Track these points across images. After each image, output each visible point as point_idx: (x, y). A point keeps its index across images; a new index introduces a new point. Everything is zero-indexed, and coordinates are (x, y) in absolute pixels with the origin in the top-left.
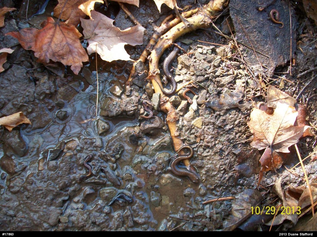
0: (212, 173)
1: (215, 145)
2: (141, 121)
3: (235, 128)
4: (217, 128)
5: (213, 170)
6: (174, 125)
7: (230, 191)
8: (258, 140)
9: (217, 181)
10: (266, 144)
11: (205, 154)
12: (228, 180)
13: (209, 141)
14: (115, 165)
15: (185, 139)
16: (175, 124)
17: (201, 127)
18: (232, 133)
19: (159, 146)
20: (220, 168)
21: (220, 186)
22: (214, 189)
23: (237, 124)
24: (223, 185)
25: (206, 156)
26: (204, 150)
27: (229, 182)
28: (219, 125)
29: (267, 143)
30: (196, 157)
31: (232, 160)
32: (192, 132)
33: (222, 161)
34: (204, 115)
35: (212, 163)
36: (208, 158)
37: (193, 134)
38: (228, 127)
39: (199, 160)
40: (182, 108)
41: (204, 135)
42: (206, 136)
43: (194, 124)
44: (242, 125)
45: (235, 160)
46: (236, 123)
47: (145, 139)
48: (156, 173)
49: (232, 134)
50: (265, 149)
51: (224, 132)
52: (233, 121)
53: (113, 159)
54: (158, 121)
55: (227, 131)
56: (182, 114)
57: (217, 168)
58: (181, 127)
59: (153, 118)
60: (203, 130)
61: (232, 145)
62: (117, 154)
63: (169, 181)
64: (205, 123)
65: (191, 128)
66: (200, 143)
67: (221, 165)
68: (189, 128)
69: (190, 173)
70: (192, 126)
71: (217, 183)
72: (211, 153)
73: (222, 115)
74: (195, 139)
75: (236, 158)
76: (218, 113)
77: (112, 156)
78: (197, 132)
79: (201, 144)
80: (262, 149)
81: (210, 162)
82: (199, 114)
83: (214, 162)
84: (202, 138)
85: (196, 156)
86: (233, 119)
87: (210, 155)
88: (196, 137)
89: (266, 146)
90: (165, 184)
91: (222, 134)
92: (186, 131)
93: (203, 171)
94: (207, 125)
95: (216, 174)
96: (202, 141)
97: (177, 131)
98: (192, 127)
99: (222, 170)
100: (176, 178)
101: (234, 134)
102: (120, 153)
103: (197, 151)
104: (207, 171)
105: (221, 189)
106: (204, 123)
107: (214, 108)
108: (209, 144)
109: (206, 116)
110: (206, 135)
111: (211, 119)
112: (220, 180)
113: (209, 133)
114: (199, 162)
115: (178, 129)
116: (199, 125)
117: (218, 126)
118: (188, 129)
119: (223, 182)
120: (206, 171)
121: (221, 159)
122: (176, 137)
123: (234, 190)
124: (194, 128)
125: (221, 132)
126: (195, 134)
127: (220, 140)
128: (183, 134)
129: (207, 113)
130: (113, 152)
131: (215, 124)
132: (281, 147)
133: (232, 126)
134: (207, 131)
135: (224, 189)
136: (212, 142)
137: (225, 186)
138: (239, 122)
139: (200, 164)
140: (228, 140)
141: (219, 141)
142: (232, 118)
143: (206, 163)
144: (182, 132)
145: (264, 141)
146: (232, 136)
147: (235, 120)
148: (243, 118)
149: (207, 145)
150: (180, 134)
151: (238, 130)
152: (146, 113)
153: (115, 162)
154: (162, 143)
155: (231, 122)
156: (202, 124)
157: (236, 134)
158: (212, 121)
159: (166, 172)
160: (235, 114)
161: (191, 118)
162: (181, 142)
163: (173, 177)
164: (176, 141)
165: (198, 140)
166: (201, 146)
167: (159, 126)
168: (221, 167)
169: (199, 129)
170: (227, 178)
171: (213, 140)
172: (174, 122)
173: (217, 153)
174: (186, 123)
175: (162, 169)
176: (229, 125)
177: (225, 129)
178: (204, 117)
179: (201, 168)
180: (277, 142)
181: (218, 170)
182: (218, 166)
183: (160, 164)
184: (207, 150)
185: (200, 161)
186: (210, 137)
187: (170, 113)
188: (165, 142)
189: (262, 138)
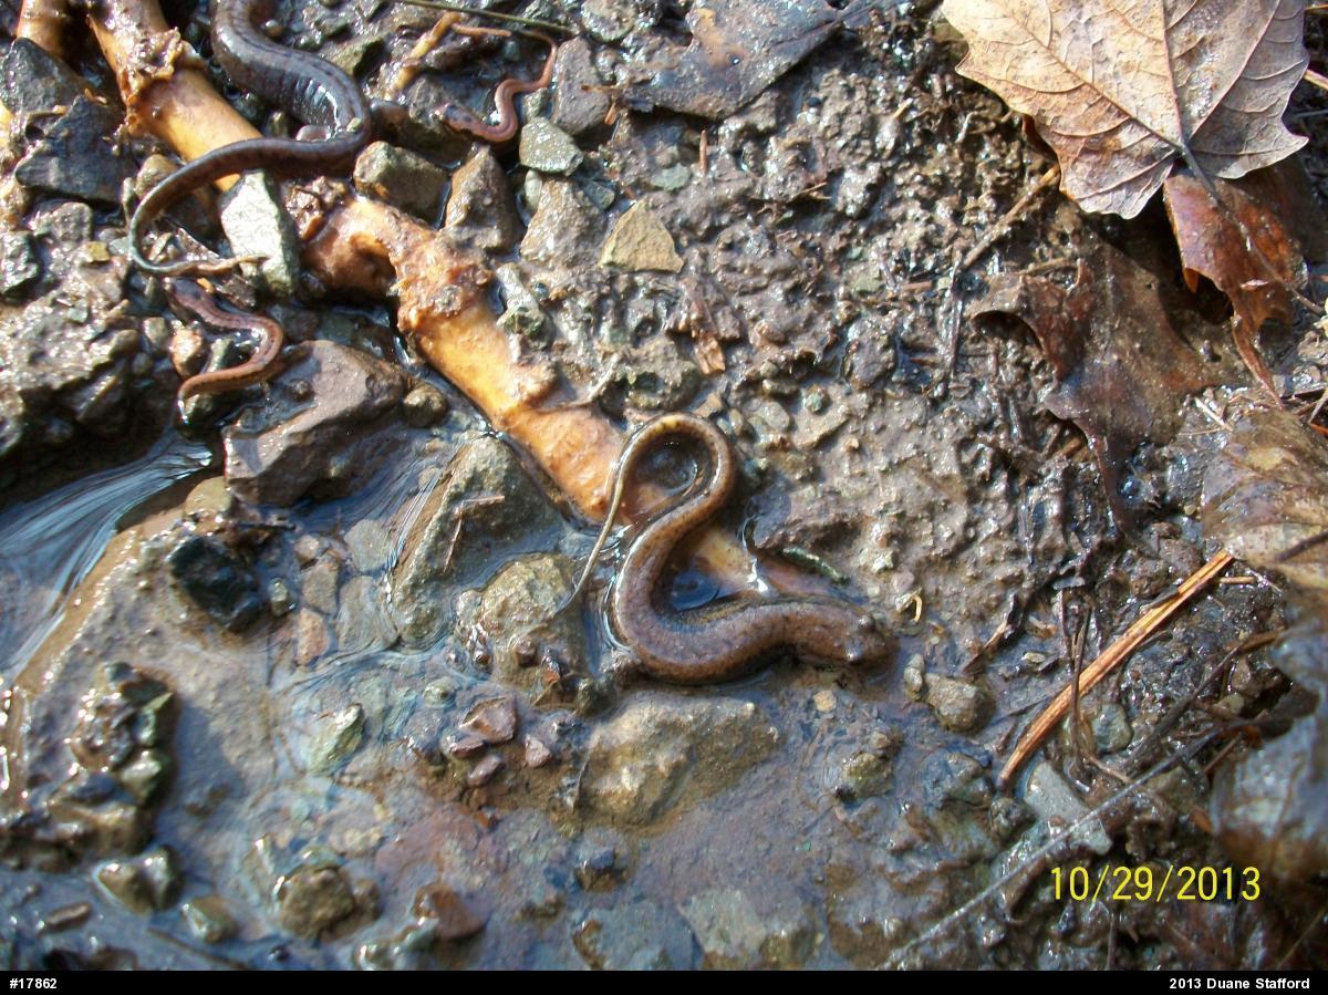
0: (935, 534)
1: (839, 332)
2: (206, 429)
3: (899, 180)
4: (785, 225)
5: (932, 511)
6: (479, 331)
7: (1119, 587)
8: (1086, 151)
9: (1008, 570)
10: (1150, 158)
11: (811, 430)
12: (1066, 518)
13: (786, 321)
14: (155, 864)
15: (617, 387)
16: (480, 319)
17: (678, 262)
18: (895, 212)
19: (442, 535)
20: (965, 470)
21: (1043, 592)
22: (1019, 634)
23: (898, 144)
24: (1056, 577)
25: (827, 440)
26: (788, 401)
27: (1079, 532)
28: (793, 191)
29: (1151, 144)
30: (761, 473)
31: (1008, 374)
32: (633, 321)
33: (954, 416)
34: (656, 181)
35: (893, 468)
36: (848, 441)
37: (650, 325)
38: (852, 190)
39: (790, 487)
40: (475, 196)
41: (726, 302)
42: (748, 302)
43: (621, 258)
44: (927, 136)
45: (1025, 371)
46: (887, 136)
47: (310, 545)
48: (536, 751)
49: (903, 219)
50: (1160, 192)
51: (846, 229)
52: (858, 136)
53: (113, 815)
54: (345, 361)
55: (864, 214)
56: (493, 237)
57: (947, 478)
58: (535, 314)
59: (290, 360)
60: (705, 275)
61: (944, 283)
62: (130, 757)
63: (663, 760)
64: (688, 227)
65: (613, 293)
66: (729, 368)
67: (963, 445)
68: (602, 298)
69: (785, 609)
70: (612, 279)
71: (1008, 582)
72: (845, 400)
73: (770, 132)
74: (685, 355)
75: (1022, 352)
76: (734, 125)
77: (98, 795)
78: (671, 307)
79: (742, 374)
80: (1142, 203)
81: (881, 462)
82: (617, 189)
83: (907, 449)
84: (727, 327)
85: (762, 463)
86: (853, 125)
87: (850, 416)
88: (682, 339)
89: (1155, 173)
90: (651, 797)
91: (844, 250)
92: (590, 326)
93: (871, 553)
94: (714, 231)
95: (968, 525)
96: (739, 354)
97: (526, 360)
98: (621, 286)
99: (987, 481)
100: (702, 706)
101: (915, 210)
102: (146, 735)
103: (749, 434)
104: (899, 539)
105: (1057, 608)
106: (685, 232)
107: (692, 105)
108: (802, 345)
109: (667, 179)
110: (743, 294)
111: (716, 182)
112: (1017, 554)
113: (756, 272)
114: (805, 506)
115: (525, 347)
116: (658, 250)
117: (785, 204)
118: (597, 310)
119: (1049, 552)
120: (890, 538)
121: (936, 404)
122: (536, 403)
123: (1137, 569)
124: (632, 289)
125: (825, 237)
126: (667, 324)
127: (856, 287)
128: (579, 356)
129: (662, 159)
130: (91, 752)
131: (759, 203)
132: (1240, 140)
133: (873, 168)
134: (729, 268)
135: (1078, 594)
136: (810, 322)
137: (1071, 572)
138: (904, 127)
139: (824, 510)
140: (902, 267)
141: (848, 297)
142: (841, 117)
143: (861, 486)
144: (563, 348)
145: (1127, 138)
146: (911, 234)
147: (872, 127)
148: (907, 95)
149: (789, 361)
150: (557, 368)
151: (925, 180)
152: (219, 346)
153: (141, 838)
154: (455, 498)
155: (852, 148)
156: (676, 238)
157: (928, 205)
158: (728, 191)
159: (603, 706)
160: (850, 92)
161: (574, 233)
162: (595, 427)
163: (688, 711)
164: (553, 436)
165: (707, 357)
166: (752, 384)
167: (372, 395)
168: (966, 458)
169: (671, 283)
170: (1053, 509)
171: (806, 306)
172: (467, 304)
173: (885, 376)
174: (556, 279)
175: (564, 691)
176: (848, 174)
177: (839, 207)
178: (660, 196)
179: (840, 535)
180: (1201, 108)
181: (959, 487)
182: (946, 464)
183: (529, 661)
184: (810, 398)
185: (808, 491)
186: (777, 293)
187: (408, 254)
188: (475, 482)
189: (1105, 127)
